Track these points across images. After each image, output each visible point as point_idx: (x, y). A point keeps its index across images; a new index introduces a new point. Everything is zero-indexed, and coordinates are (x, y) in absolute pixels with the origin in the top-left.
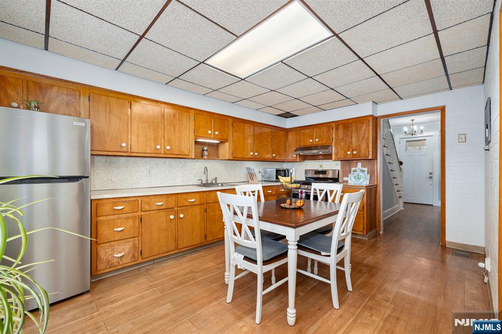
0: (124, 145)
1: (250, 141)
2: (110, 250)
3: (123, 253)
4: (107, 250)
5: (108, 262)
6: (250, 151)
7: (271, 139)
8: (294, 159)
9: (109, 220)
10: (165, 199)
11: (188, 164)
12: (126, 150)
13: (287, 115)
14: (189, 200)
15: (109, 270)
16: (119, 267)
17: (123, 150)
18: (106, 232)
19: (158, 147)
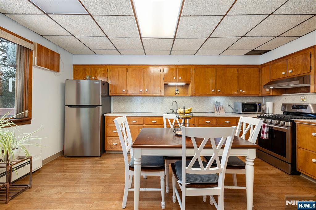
0: (124, 90)
1: (211, 81)
2: (111, 140)
3: (117, 144)
4: (110, 140)
5: (111, 146)
6: (211, 88)
7: (238, 77)
8: (267, 93)
9: (111, 126)
10: (137, 119)
11: (164, 99)
12: (126, 93)
13: (254, 53)
14: (153, 121)
15: (111, 150)
16: (115, 150)
17: (124, 93)
18: (110, 132)
19: (141, 90)
